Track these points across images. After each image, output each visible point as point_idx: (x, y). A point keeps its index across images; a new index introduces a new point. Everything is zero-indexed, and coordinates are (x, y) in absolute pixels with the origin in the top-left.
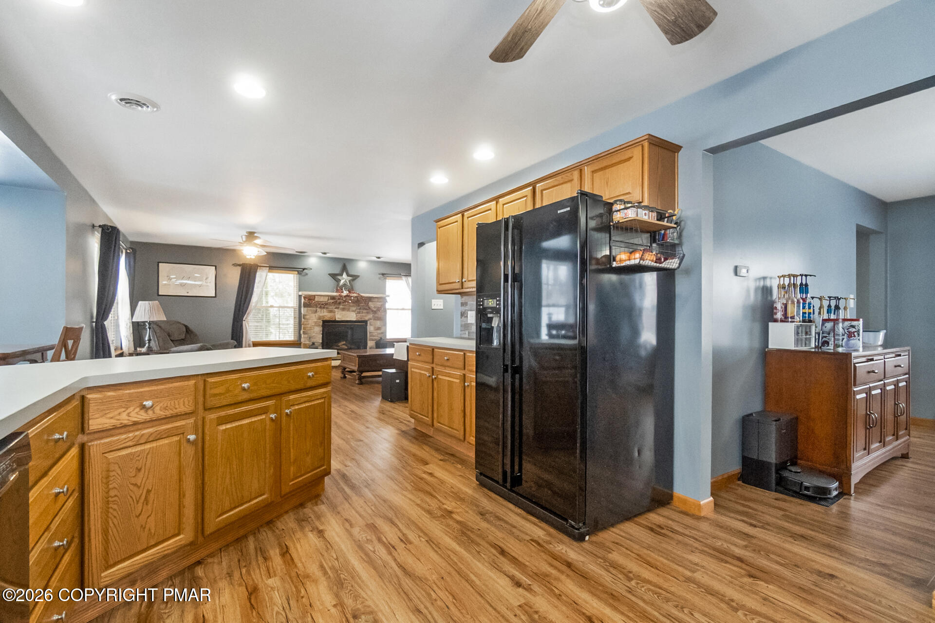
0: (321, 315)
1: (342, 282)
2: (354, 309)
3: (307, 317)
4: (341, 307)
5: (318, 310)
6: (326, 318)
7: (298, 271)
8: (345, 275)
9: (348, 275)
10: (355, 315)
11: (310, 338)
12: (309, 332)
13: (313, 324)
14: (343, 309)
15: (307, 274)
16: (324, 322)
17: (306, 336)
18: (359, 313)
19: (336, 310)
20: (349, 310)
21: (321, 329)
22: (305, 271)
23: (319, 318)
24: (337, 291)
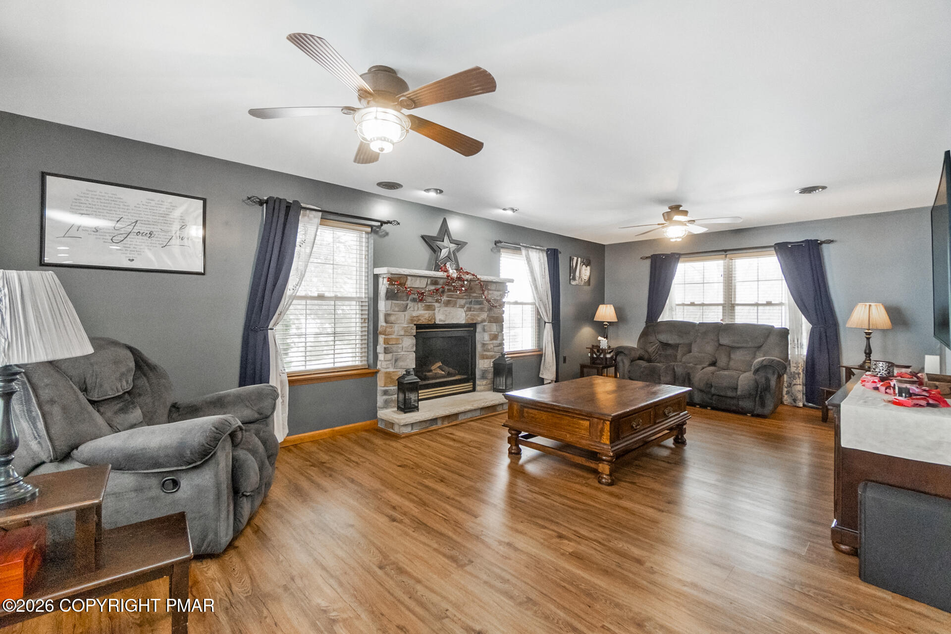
0: (415, 314)
1: (444, 253)
2: (462, 302)
3: (392, 318)
4: (444, 298)
5: (411, 304)
6: (423, 321)
7: (371, 226)
8: (446, 242)
9: (452, 241)
10: (464, 314)
11: (396, 361)
12: (394, 348)
13: (402, 333)
14: (447, 303)
15: (387, 234)
16: (419, 327)
17: (389, 356)
18: (469, 309)
19: (436, 305)
20: (454, 305)
21: (414, 341)
22: (385, 227)
23: (412, 320)
24: (437, 268)
